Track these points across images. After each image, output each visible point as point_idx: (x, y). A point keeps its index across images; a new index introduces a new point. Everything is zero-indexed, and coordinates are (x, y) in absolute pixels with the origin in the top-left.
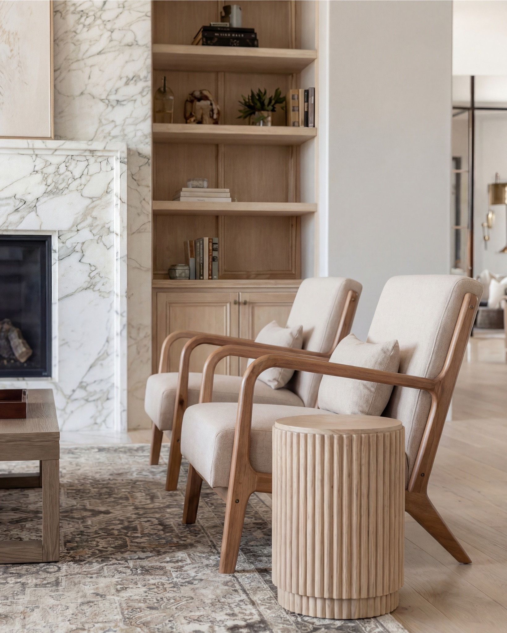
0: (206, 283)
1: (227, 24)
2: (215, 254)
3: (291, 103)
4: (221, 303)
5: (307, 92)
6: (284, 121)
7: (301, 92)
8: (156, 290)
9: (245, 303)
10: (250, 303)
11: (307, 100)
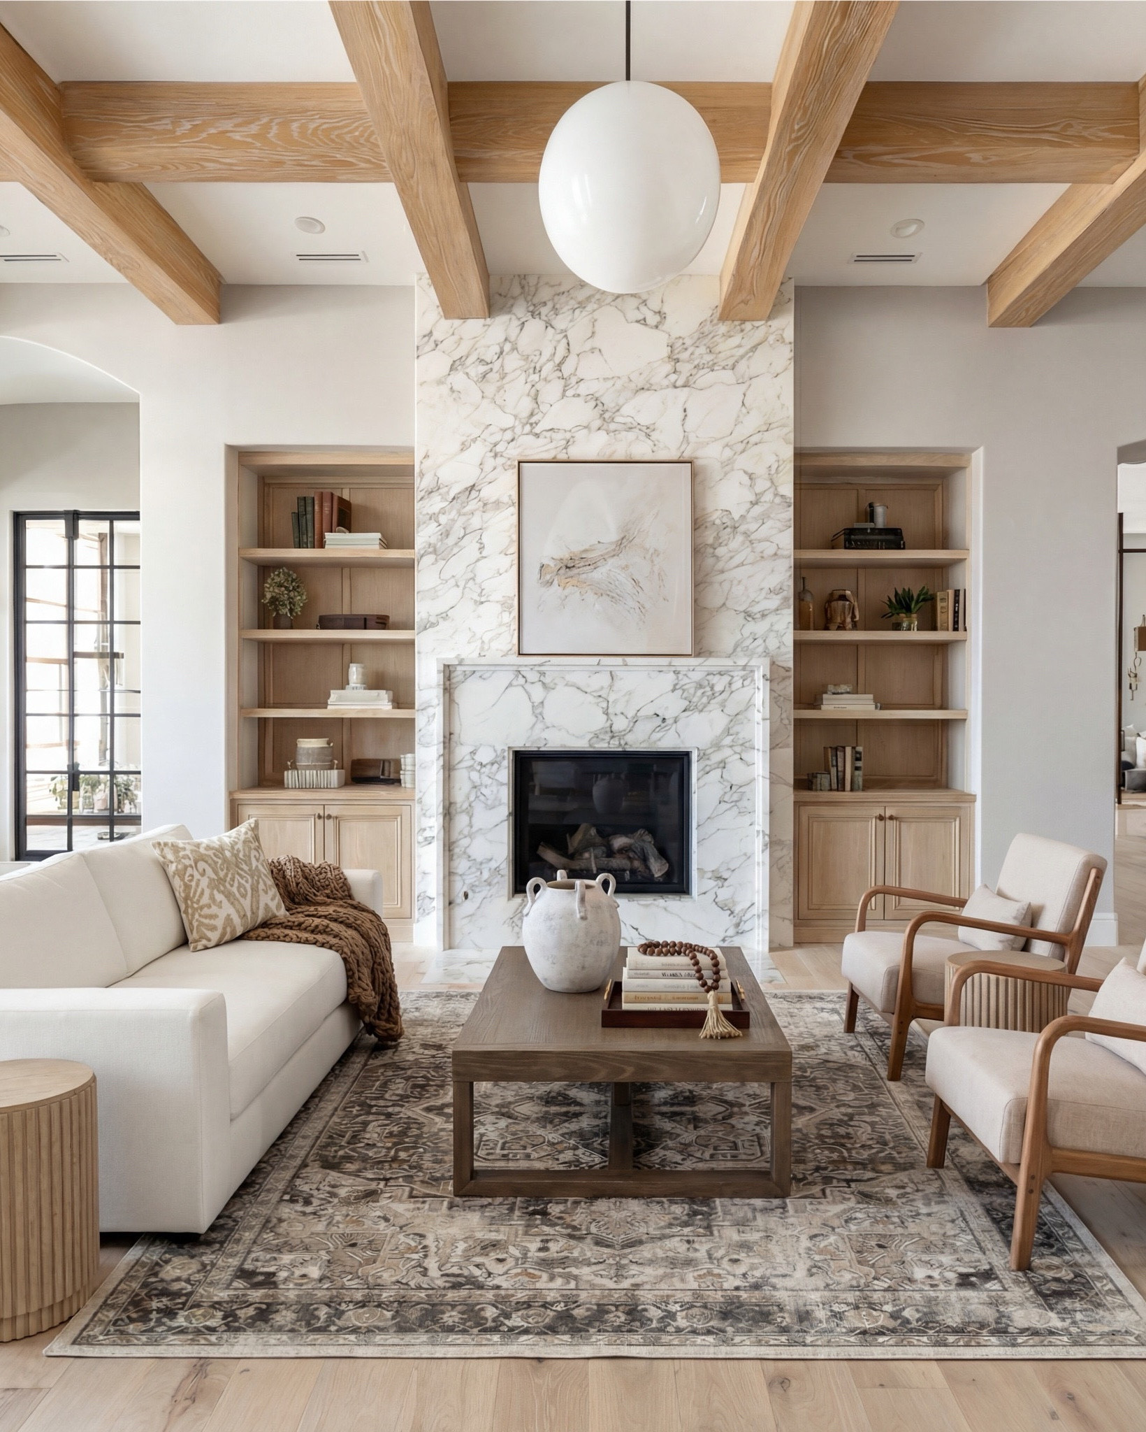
0: (847, 795)
1: (872, 525)
2: (859, 764)
3: (939, 605)
4: (866, 819)
5: (957, 593)
6: (931, 624)
7: (951, 593)
8: (798, 805)
9: (891, 818)
10: (896, 819)
11: (956, 601)
